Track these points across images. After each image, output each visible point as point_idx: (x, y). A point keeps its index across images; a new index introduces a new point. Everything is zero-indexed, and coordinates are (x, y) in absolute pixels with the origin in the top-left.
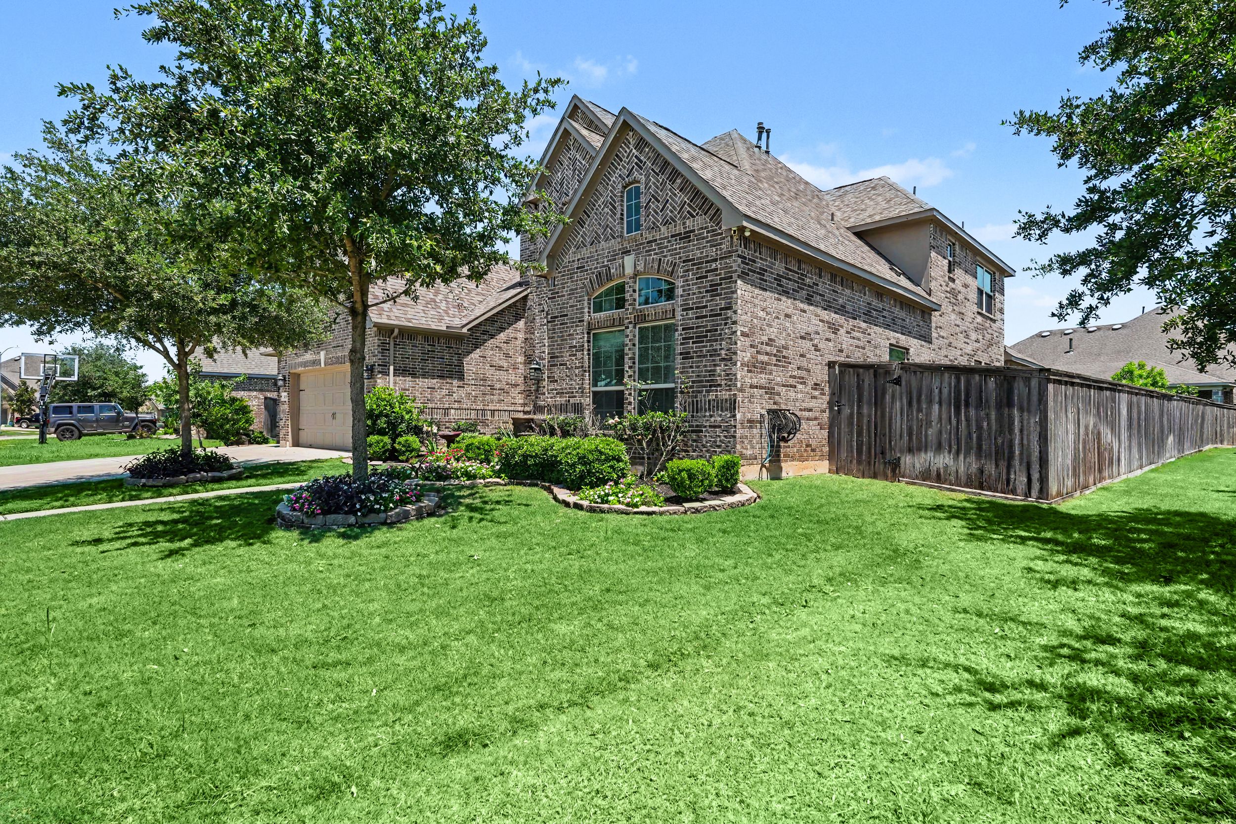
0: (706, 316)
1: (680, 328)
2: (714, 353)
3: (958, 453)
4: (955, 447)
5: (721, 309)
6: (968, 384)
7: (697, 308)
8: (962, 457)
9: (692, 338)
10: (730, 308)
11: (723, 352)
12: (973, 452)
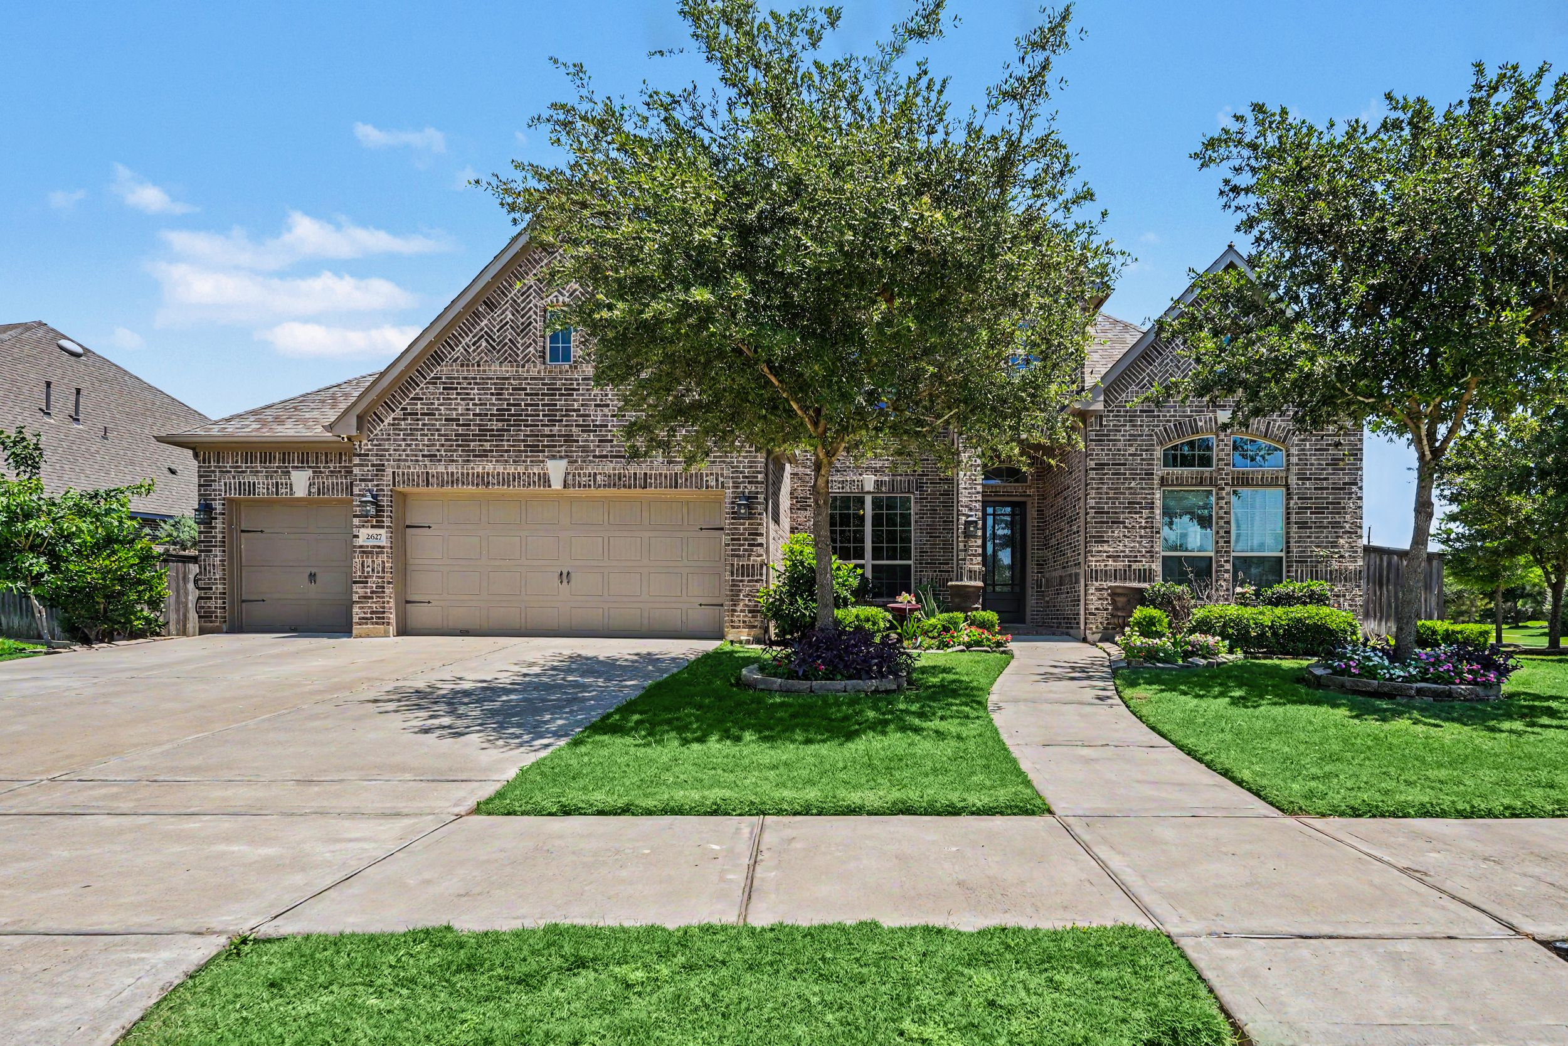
0: (1327, 489)
1: (1296, 497)
2: (1336, 525)
3: (1381, 620)
4: (1378, 615)
5: (1344, 484)
6: (1389, 563)
7: (1316, 479)
8: (1383, 623)
9: (1310, 508)
10: (1356, 484)
11: (1347, 526)
12: (1392, 618)
